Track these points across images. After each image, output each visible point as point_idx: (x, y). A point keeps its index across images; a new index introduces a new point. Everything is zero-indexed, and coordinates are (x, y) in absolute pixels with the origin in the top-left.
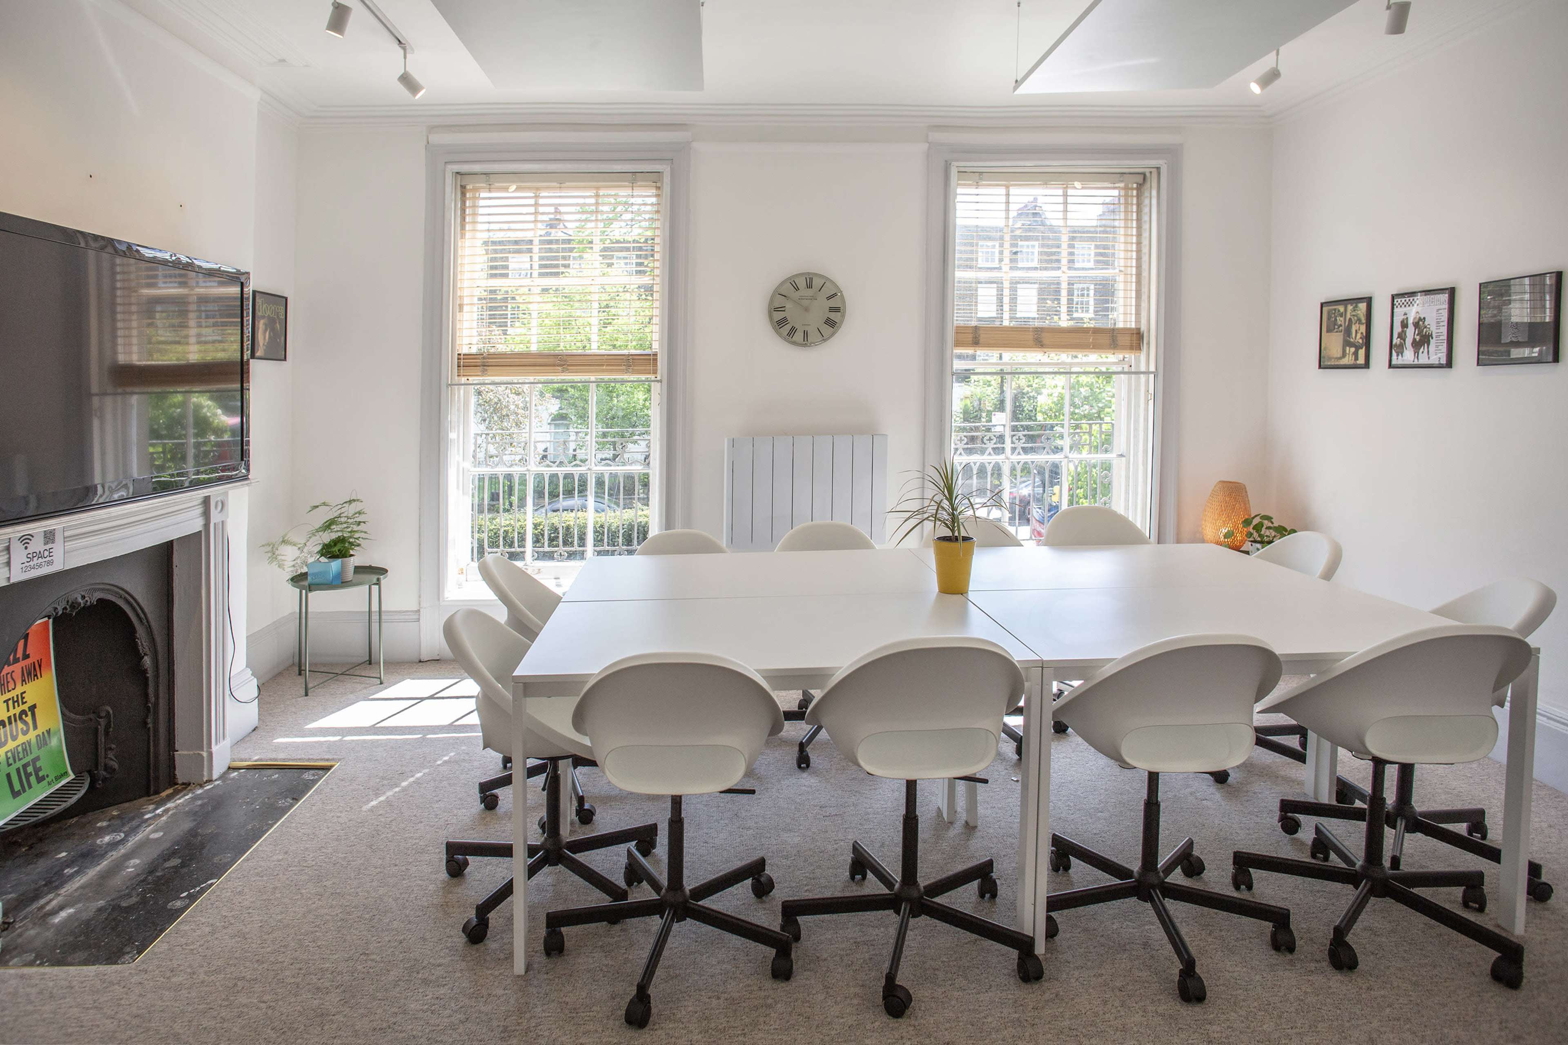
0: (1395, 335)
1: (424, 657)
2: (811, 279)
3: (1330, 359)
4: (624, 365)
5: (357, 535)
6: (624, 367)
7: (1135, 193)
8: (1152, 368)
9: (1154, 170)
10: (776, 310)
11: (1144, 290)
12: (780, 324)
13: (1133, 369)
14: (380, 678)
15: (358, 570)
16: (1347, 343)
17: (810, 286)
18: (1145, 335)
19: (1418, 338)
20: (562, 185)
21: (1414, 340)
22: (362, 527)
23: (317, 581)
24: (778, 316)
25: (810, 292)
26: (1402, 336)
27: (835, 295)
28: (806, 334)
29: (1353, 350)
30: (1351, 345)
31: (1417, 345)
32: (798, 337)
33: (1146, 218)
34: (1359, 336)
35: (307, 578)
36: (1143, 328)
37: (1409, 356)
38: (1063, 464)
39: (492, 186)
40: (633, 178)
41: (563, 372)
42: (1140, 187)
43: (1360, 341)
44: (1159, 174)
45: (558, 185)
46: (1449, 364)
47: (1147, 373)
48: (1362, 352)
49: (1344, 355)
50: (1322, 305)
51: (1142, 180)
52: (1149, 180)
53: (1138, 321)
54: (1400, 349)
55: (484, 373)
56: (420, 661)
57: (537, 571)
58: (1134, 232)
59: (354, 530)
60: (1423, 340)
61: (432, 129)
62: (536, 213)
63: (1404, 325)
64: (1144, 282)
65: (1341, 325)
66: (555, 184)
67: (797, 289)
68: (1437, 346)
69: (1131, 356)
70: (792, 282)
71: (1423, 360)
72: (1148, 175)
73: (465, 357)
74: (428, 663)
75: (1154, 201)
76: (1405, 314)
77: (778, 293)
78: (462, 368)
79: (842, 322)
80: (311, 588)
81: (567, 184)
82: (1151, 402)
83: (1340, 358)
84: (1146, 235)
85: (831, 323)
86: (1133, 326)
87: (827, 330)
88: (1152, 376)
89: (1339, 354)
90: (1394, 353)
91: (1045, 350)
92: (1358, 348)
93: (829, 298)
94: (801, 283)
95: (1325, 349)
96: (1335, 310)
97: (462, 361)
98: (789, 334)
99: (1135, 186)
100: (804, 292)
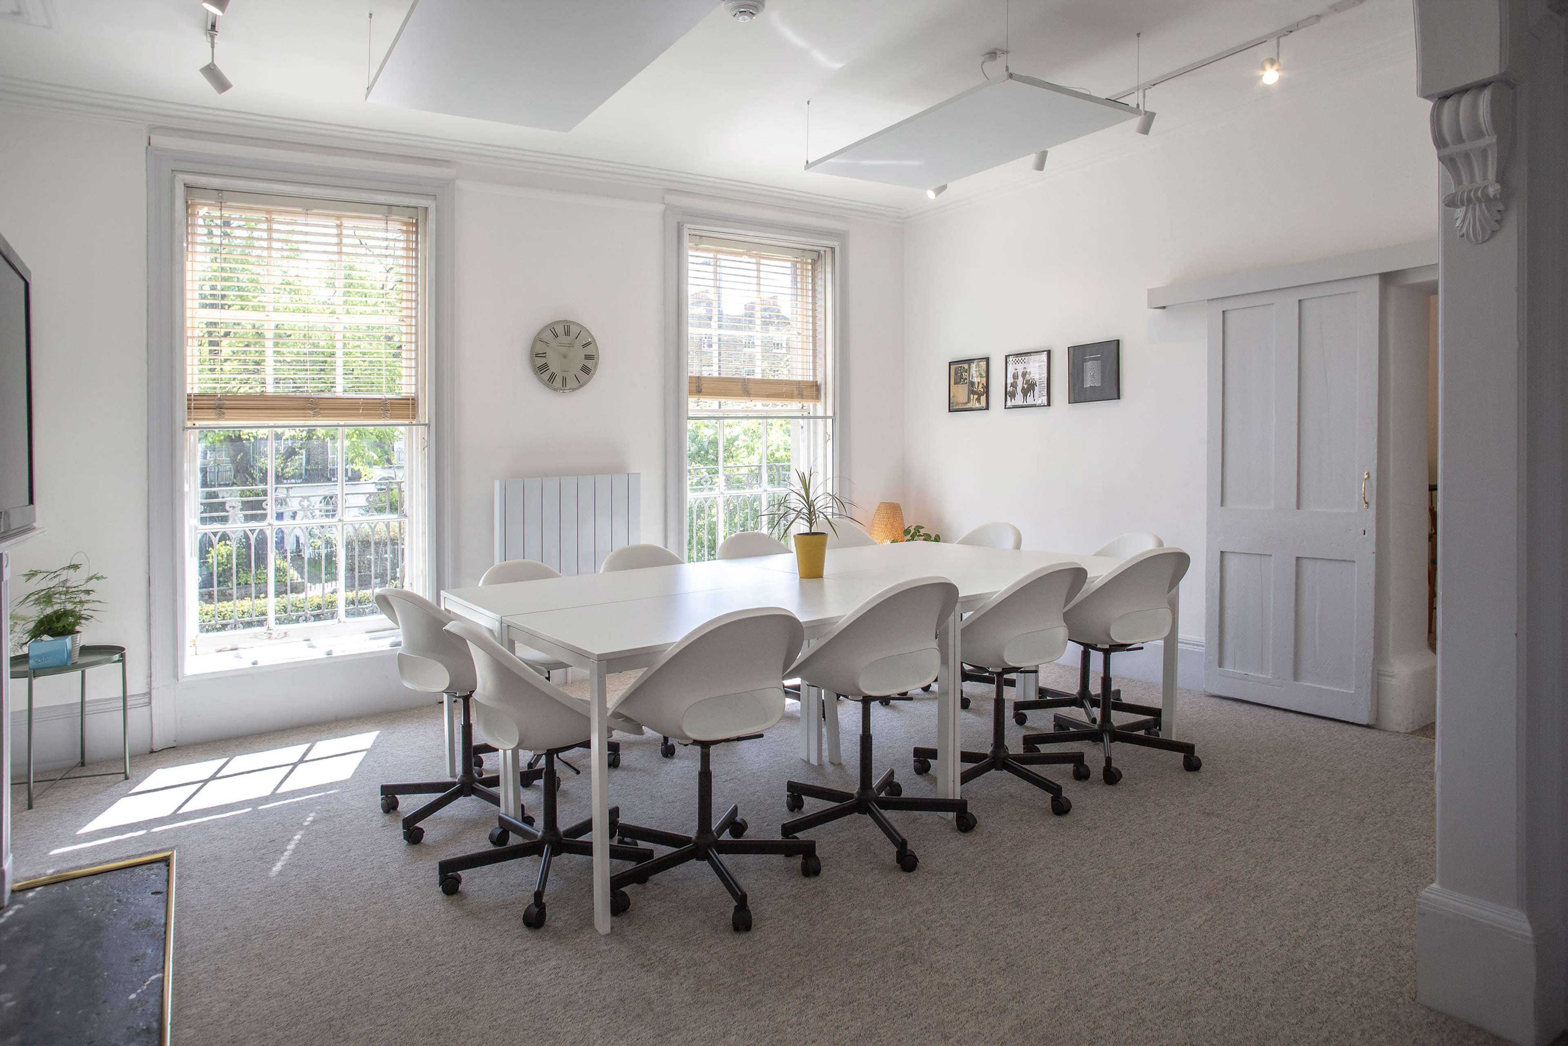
0: (1009, 385)
1: (157, 746)
2: (569, 327)
3: (957, 404)
4: (382, 409)
5: (86, 606)
6: (380, 412)
7: (810, 267)
8: (830, 413)
9: (829, 250)
10: (537, 355)
11: (820, 349)
12: (541, 369)
13: (811, 415)
14: (125, 773)
15: (85, 650)
16: (972, 392)
17: (567, 333)
18: (823, 387)
19: (1026, 386)
20: (308, 212)
21: (1023, 388)
22: (92, 597)
23: (41, 665)
24: (540, 362)
25: (567, 340)
26: (1014, 385)
27: (589, 343)
28: (564, 379)
29: (976, 396)
30: (974, 393)
31: (1025, 392)
32: (558, 382)
33: (820, 289)
34: (981, 386)
35: (27, 662)
36: (820, 380)
37: (1019, 400)
38: (762, 496)
39: (223, 205)
40: (388, 210)
41: (314, 416)
42: (814, 262)
43: (982, 390)
44: (833, 253)
45: (305, 211)
46: (1049, 404)
47: (825, 418)
48: (983, 398)
49: (969, 400)
50: (950, 363)
51: (817, 258)
52: (823, 258)
53: (815, 375)
54: (1013, 395)
55: (220, 416)
56: (152, 752)
57: (282, 635)
58: (810, 300)
59: (83, 599)
60: (1030, 387)
61: (153, 129)
62: (270, 239)
63: (1015, 377)
64: (820, 343)
65: (966, 379)
66: (300, 210)
67: (556, 336)
68: (1040, 392)
69: (809, 405)
70: (551, 328)
71: (1030, 401)
72: (823, 253)
73: (196, 398)
74: (165, 751)
75: (829, 276)
76: (1016, 369)
77: (538, 339)
78: (193, 410)
79: (596, 367)
80: (36, 673)
81: (314, 211)
82: (830, 443)
83: (966, 403)
84: (820, 303)
85: (586, 370)
86: (811, 379)
87: (583, 376)
88: (830, 421)
89: (965, 400)
90: (1008, 398)
91: (752, 398)
92: (980, 396)
93: (584, 346)
94: (560, 330)
95: (953, 397)
96: (961, 367)
97: (193, 403)
98: (549, 380)
99: (810, 261)
100: (563, 339)
